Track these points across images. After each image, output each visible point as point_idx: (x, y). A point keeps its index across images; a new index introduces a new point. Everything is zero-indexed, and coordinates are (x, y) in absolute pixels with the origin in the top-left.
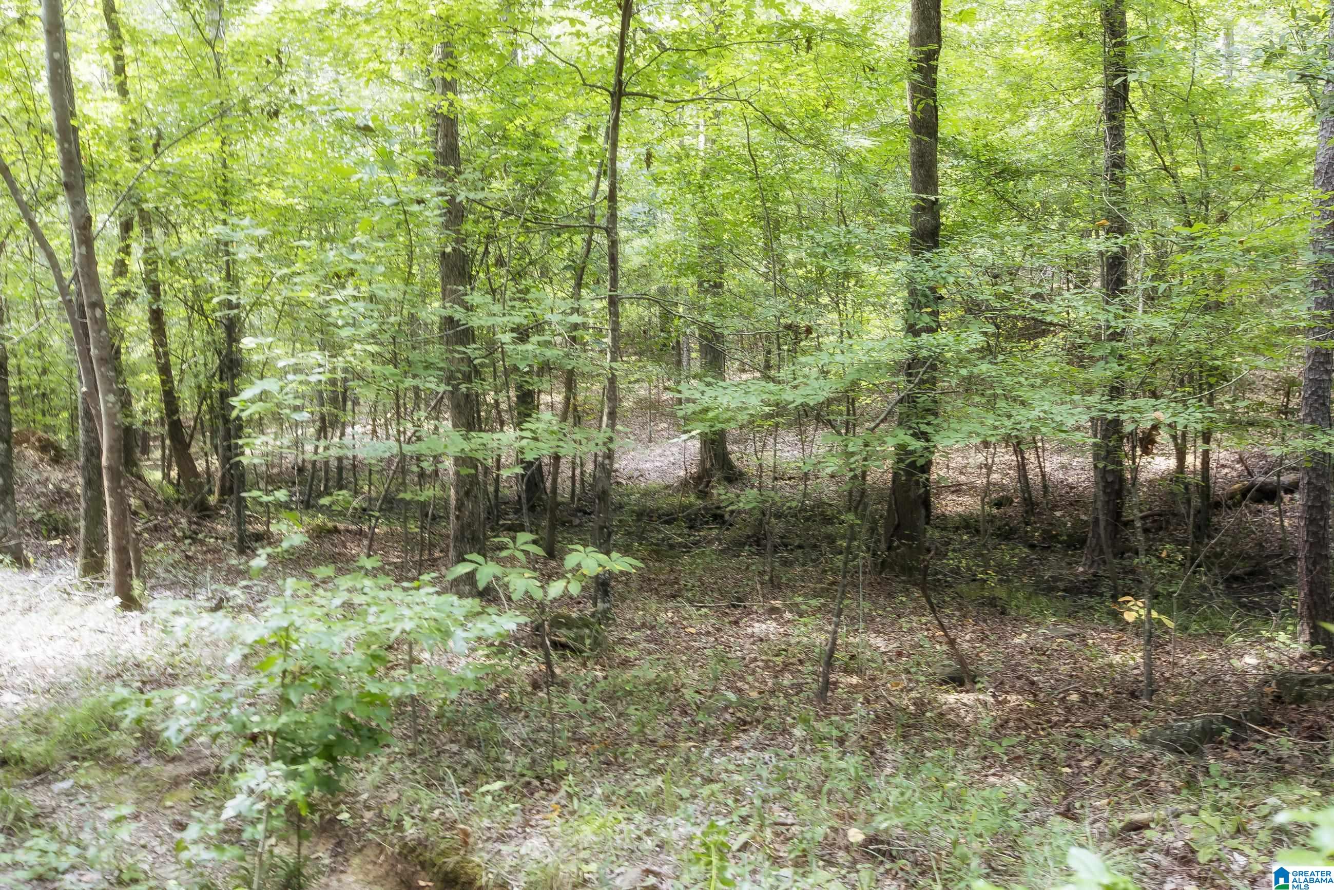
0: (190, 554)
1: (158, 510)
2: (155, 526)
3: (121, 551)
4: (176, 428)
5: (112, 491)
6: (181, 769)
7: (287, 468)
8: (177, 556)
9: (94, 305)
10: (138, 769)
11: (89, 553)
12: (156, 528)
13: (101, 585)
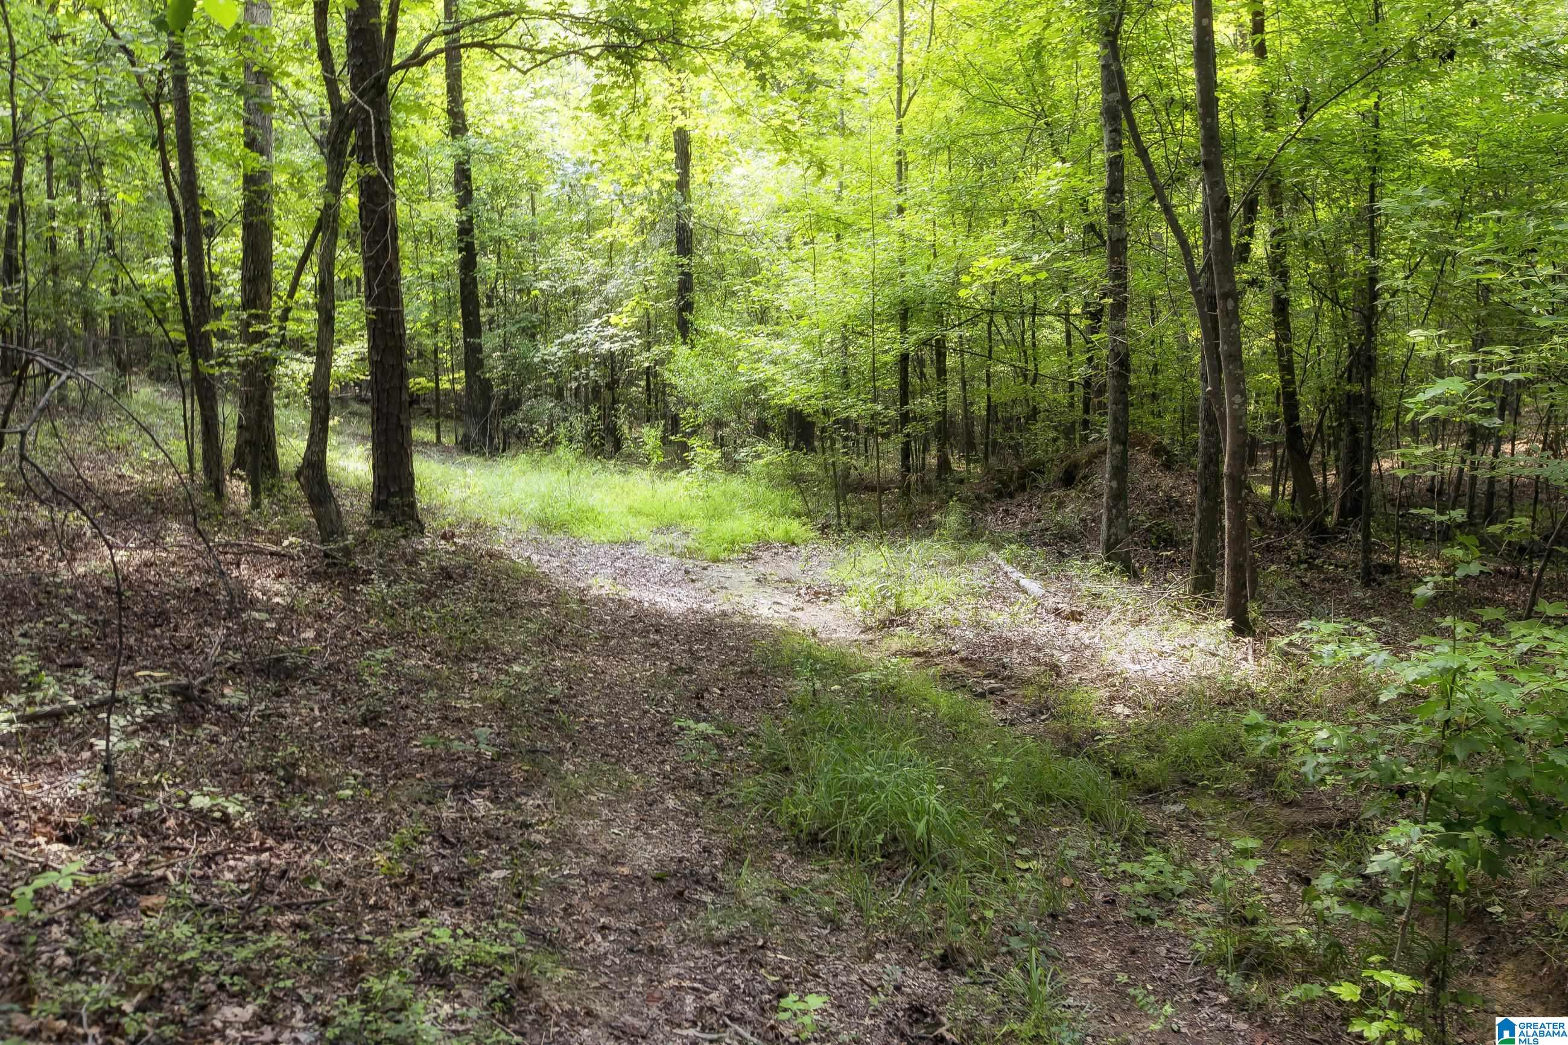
0: (1306, 580)
1: (1271, 528)
2: (1268, 545)
3: (1237, 569)
4: (1295, 434)
5: (1233, 502)
6: (1298, 816)
7: (1420, 491)
8: (1292, 581)
9: (1225, 296)
10: (1252, 807)
11: (1201, 567)
12: (1268, 548)
13: (1213, 604)
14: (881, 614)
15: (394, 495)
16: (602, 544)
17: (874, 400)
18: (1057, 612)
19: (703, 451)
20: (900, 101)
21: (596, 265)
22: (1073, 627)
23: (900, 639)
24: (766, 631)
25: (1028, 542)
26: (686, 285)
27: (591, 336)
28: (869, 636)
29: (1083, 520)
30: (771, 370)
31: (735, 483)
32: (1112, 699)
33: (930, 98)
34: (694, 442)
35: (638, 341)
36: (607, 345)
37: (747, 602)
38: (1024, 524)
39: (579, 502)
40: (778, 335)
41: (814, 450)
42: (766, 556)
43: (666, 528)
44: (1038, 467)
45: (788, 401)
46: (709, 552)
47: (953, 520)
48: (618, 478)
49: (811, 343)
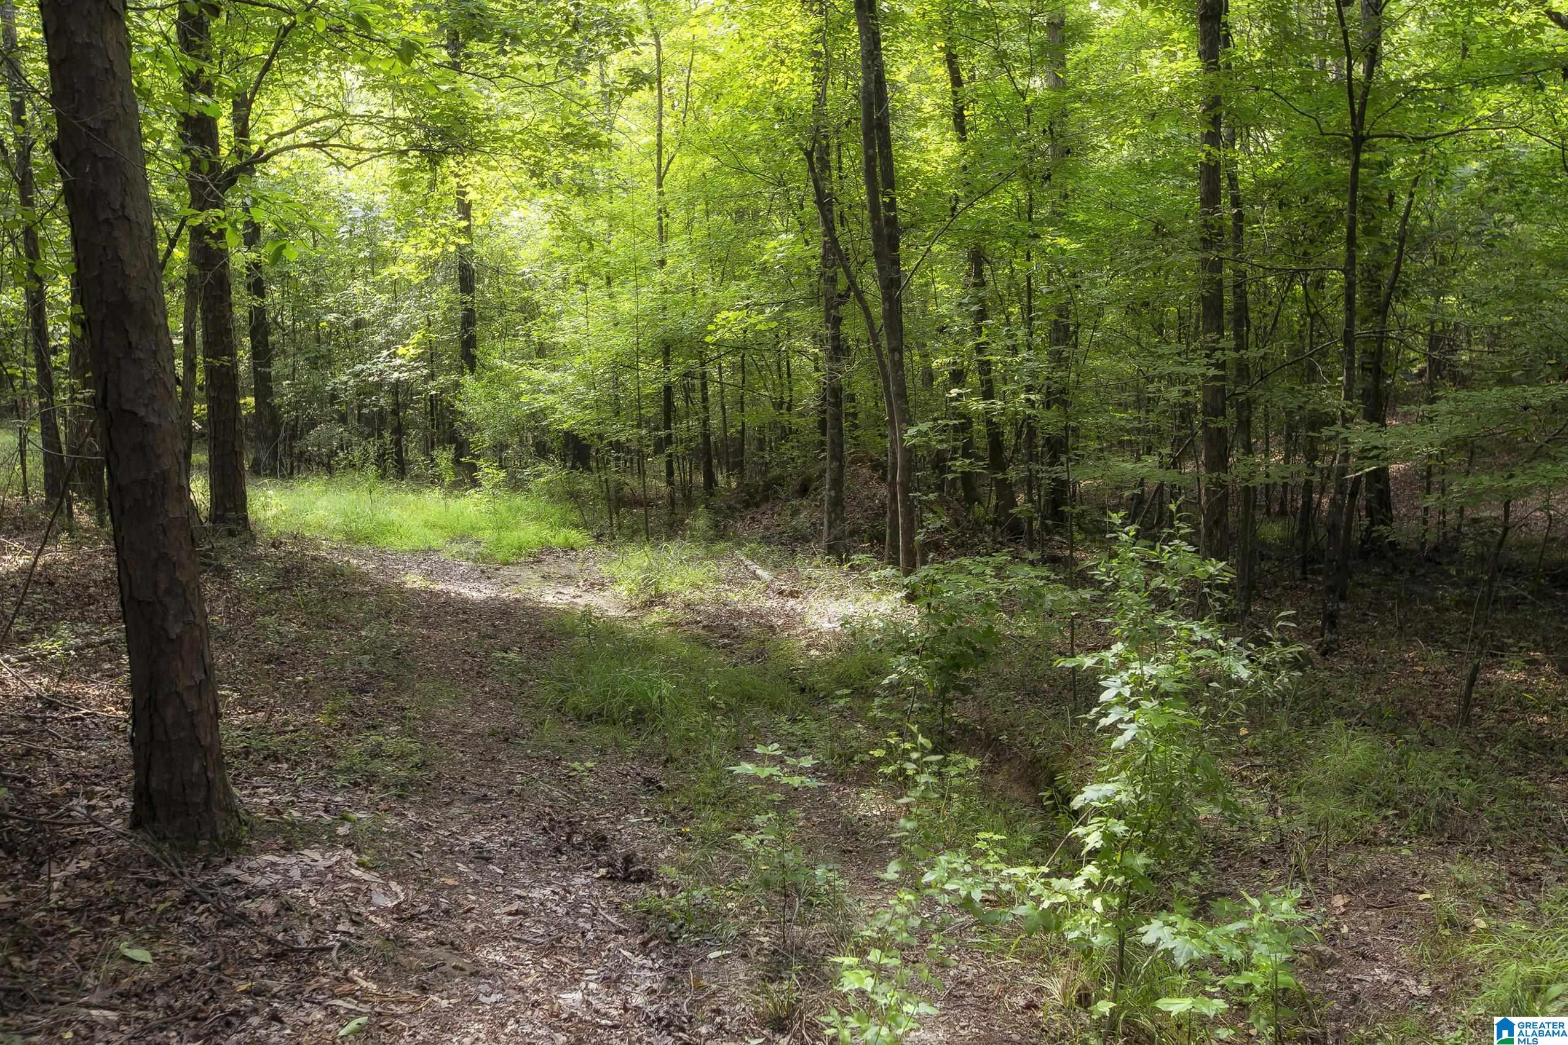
14: (643, 597)
15: (230, 510)
16: (404, 552)
17: (639, 426)
18: (781, 593)
19: (489, 472)
20: (660, 166)
21: (383, 299)
22: (792, 602)
23: (657, 615)
24: (549, 611)
25: (768, 544)
26: (469, 319)
27: (380, 366)
28: (634, 614)
29: (814, 524)
30: (551, 399)
31: (519, 500)
32: (809, 646)
33: (687, 161)
34: (481, 463)
35: (425, 371)
36: (396, 375)
37: (535, 592)
38: (767, 529)
39: (381, 517)
40: (554, 369)
41: (590, 469)
42: (549, 559)
43: (462, 538)
44: (780, 481)
45: (565, 426)
46: (500, 556)
47: (702, 523)
48: (411, 497)
49: (584, 377)
